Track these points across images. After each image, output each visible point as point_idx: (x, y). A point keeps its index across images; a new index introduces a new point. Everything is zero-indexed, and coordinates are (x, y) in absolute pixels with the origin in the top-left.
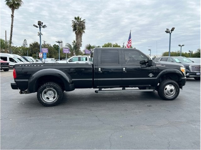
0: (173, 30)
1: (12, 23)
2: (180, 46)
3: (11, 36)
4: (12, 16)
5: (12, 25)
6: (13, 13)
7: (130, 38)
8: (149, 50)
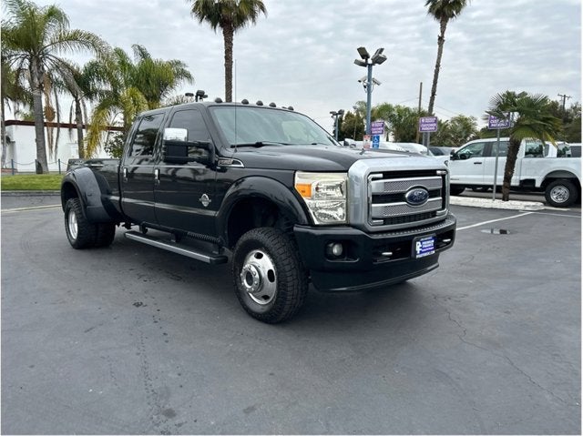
1: (439, 58)
3: (433, 94)
4: (441, 39)
5: (438, 66)
6: (443, 32)
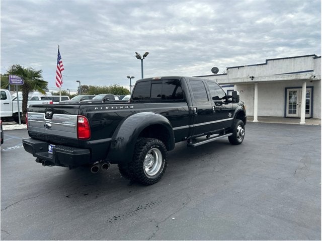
0: (145, 56)
2: (129, 77)
7: (59, 58)
8: (78, 81)
